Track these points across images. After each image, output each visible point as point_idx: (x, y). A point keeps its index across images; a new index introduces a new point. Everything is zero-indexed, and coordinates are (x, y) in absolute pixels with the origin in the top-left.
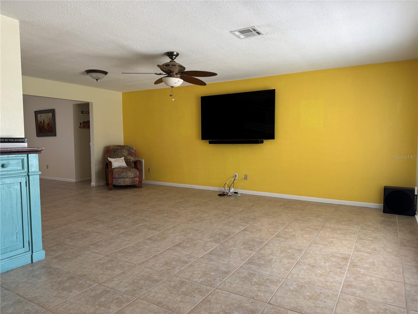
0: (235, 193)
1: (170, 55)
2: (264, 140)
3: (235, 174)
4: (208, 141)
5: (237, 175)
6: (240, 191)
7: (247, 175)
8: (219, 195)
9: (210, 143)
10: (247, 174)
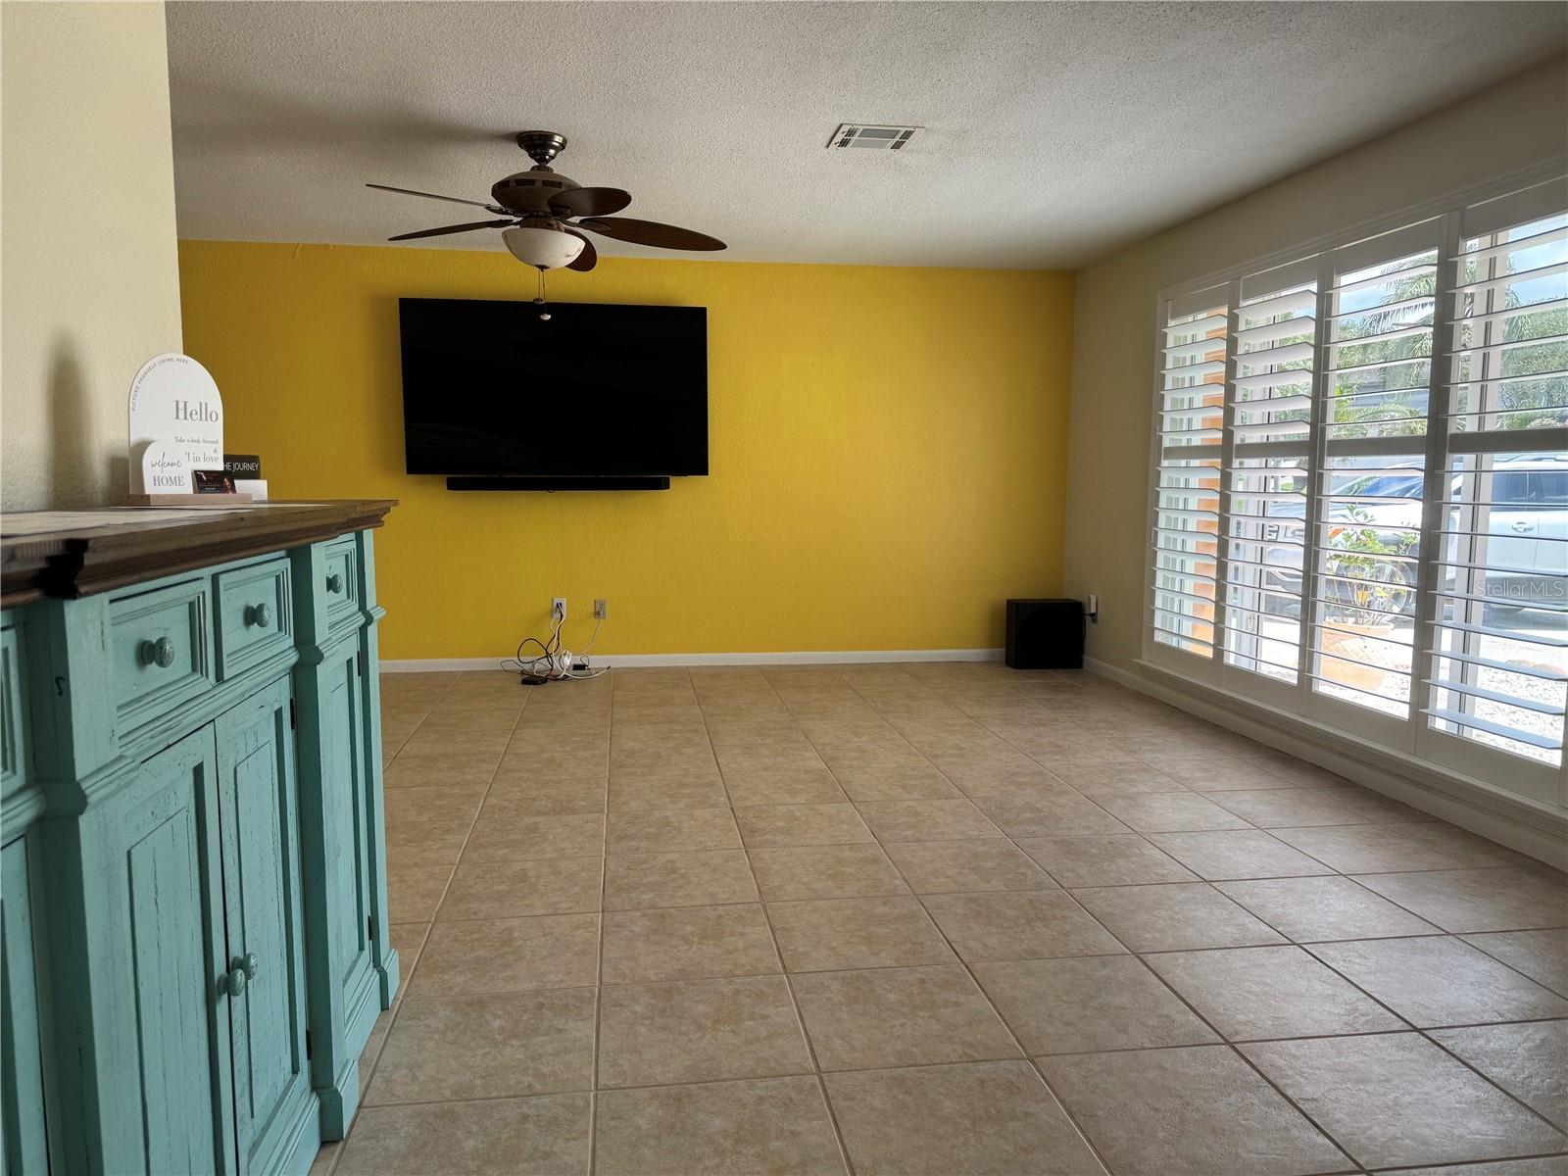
0: (577, 667)
1: (536, 143)
2: (670, 477)
3: (556, 601)
4: (444, 478)
5: (564, 605)
6: (595, 661)
7: (605, 601)
8: (525, 682)
9: (453, 485)
10: (603, 598)
